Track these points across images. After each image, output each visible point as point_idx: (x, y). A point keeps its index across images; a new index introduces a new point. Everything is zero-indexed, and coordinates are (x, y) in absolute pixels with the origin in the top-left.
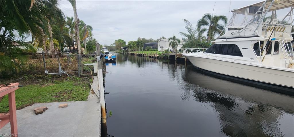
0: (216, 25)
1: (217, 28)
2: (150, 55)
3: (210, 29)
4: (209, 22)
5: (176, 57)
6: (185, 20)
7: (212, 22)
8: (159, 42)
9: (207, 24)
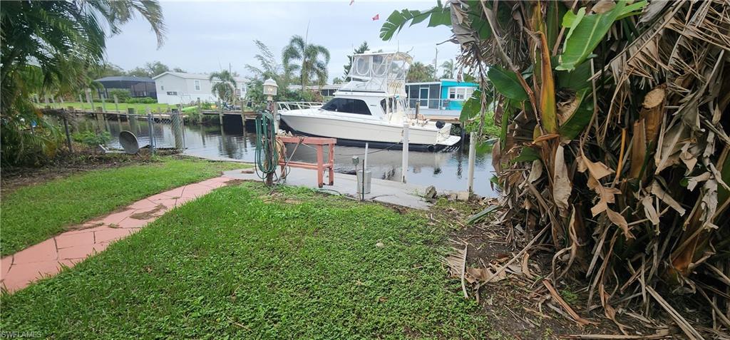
0: (314, 61)
1: (315, 66)
2: (156, 116)
3: (303, 67)
4: (301, 53)
5: (244, 120)
6: (258, 42)
7: (308, 55)
8: (160, 80)
9: (299, 57)
